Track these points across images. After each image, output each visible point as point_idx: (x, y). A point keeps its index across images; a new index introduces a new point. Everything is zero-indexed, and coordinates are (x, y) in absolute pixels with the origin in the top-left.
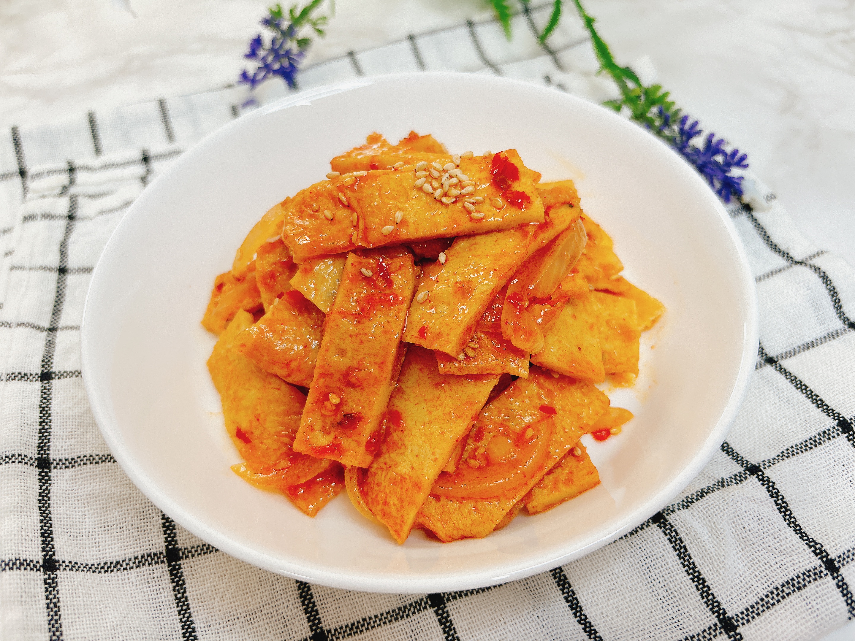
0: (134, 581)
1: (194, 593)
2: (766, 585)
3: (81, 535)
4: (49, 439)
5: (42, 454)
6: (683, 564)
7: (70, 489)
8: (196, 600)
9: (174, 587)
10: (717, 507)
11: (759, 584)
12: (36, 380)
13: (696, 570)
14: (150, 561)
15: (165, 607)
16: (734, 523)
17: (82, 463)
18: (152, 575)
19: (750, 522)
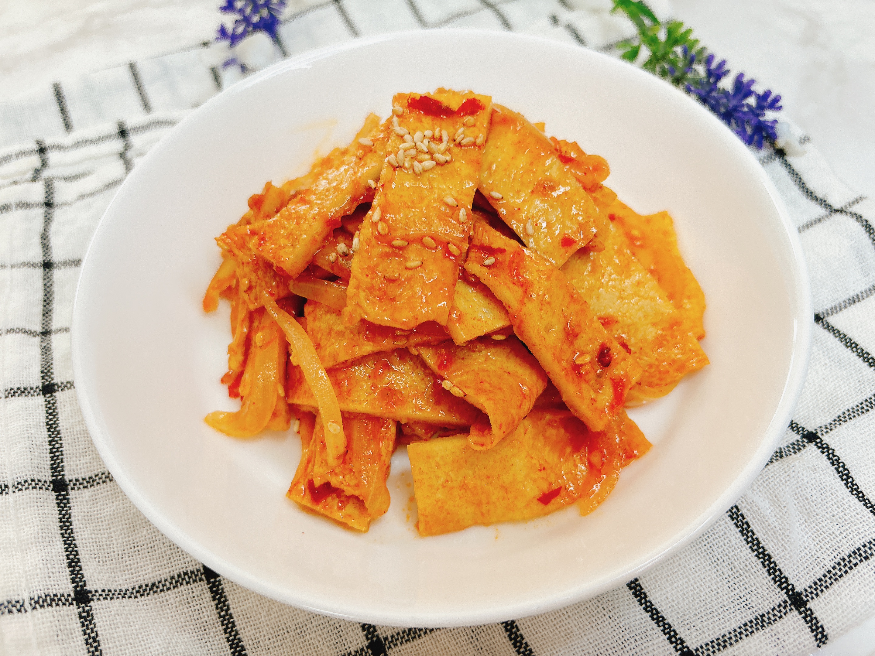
0: (173, 603)
1: (239, 609)
2: (832, 556)
3: (110, 558)
4: (62, 459)
5: (56, 476)
6: (746, 540)
7: (92, 510)
8: (242, 617)
9: (217, 605)
10: (778, 480)
11: (825, 556)
12: (38, 394)
13: (761, 545)
14: (187, 580)
15: (209, 626)
16: (796, 494)
17: (101, 481)
18: (191, 595)
19: (812, 493)
